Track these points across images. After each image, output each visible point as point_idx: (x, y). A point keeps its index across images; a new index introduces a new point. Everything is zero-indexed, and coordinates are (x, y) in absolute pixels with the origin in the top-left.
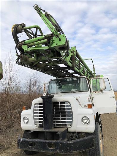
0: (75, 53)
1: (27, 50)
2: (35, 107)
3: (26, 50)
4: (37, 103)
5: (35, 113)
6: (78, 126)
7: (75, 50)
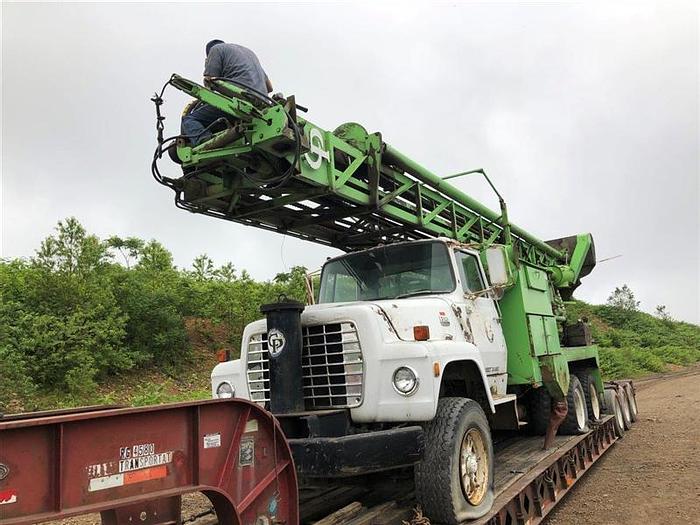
0: (378, 157)
1: (191, 161)
2: (251, 347)
3: (187, 162)
4: (258, 334)
5: (251, 366)
6: (382, 403)
7: (377, 146)
